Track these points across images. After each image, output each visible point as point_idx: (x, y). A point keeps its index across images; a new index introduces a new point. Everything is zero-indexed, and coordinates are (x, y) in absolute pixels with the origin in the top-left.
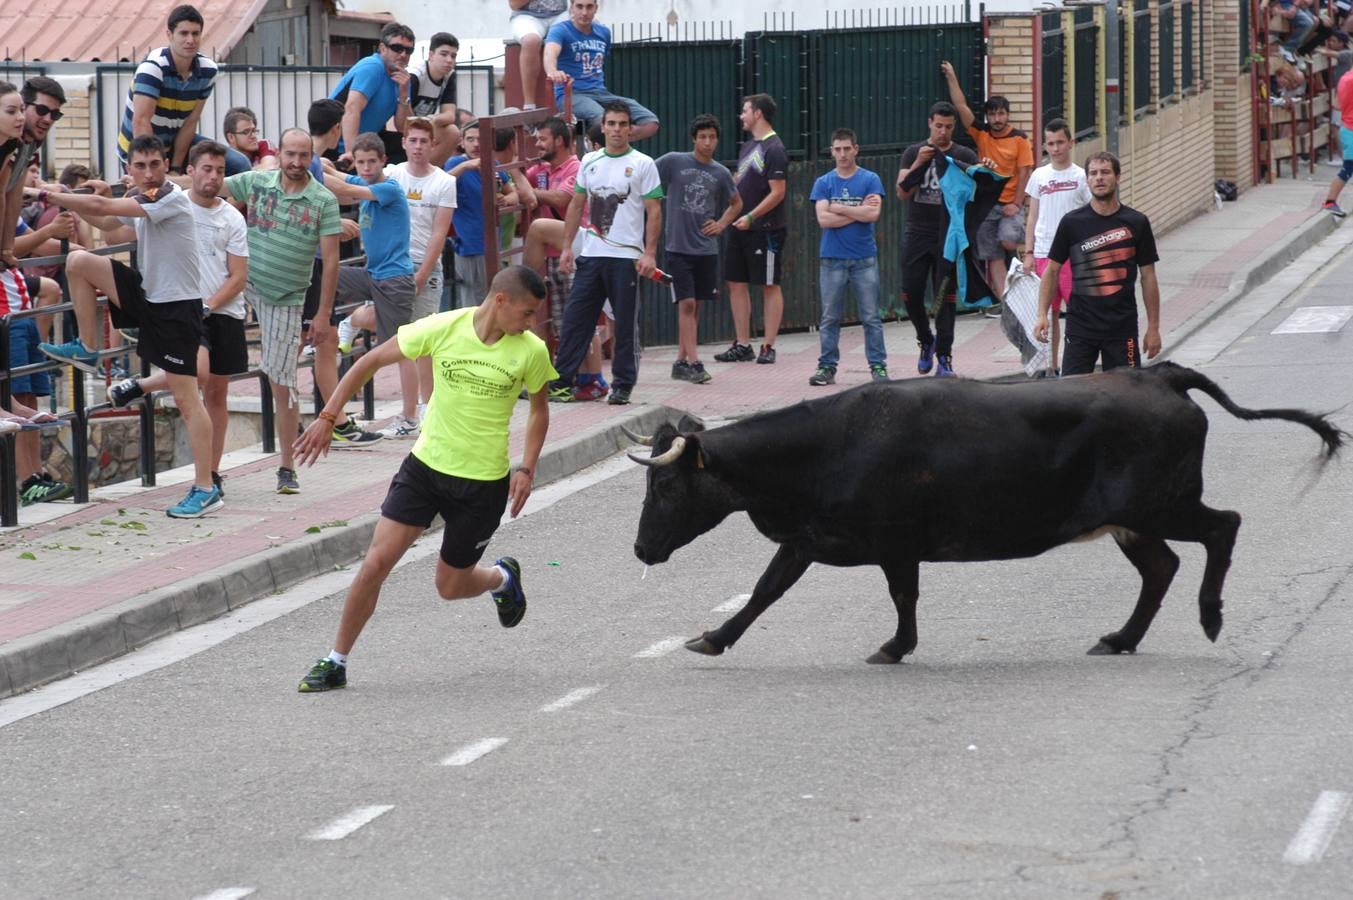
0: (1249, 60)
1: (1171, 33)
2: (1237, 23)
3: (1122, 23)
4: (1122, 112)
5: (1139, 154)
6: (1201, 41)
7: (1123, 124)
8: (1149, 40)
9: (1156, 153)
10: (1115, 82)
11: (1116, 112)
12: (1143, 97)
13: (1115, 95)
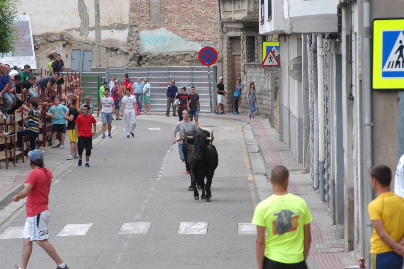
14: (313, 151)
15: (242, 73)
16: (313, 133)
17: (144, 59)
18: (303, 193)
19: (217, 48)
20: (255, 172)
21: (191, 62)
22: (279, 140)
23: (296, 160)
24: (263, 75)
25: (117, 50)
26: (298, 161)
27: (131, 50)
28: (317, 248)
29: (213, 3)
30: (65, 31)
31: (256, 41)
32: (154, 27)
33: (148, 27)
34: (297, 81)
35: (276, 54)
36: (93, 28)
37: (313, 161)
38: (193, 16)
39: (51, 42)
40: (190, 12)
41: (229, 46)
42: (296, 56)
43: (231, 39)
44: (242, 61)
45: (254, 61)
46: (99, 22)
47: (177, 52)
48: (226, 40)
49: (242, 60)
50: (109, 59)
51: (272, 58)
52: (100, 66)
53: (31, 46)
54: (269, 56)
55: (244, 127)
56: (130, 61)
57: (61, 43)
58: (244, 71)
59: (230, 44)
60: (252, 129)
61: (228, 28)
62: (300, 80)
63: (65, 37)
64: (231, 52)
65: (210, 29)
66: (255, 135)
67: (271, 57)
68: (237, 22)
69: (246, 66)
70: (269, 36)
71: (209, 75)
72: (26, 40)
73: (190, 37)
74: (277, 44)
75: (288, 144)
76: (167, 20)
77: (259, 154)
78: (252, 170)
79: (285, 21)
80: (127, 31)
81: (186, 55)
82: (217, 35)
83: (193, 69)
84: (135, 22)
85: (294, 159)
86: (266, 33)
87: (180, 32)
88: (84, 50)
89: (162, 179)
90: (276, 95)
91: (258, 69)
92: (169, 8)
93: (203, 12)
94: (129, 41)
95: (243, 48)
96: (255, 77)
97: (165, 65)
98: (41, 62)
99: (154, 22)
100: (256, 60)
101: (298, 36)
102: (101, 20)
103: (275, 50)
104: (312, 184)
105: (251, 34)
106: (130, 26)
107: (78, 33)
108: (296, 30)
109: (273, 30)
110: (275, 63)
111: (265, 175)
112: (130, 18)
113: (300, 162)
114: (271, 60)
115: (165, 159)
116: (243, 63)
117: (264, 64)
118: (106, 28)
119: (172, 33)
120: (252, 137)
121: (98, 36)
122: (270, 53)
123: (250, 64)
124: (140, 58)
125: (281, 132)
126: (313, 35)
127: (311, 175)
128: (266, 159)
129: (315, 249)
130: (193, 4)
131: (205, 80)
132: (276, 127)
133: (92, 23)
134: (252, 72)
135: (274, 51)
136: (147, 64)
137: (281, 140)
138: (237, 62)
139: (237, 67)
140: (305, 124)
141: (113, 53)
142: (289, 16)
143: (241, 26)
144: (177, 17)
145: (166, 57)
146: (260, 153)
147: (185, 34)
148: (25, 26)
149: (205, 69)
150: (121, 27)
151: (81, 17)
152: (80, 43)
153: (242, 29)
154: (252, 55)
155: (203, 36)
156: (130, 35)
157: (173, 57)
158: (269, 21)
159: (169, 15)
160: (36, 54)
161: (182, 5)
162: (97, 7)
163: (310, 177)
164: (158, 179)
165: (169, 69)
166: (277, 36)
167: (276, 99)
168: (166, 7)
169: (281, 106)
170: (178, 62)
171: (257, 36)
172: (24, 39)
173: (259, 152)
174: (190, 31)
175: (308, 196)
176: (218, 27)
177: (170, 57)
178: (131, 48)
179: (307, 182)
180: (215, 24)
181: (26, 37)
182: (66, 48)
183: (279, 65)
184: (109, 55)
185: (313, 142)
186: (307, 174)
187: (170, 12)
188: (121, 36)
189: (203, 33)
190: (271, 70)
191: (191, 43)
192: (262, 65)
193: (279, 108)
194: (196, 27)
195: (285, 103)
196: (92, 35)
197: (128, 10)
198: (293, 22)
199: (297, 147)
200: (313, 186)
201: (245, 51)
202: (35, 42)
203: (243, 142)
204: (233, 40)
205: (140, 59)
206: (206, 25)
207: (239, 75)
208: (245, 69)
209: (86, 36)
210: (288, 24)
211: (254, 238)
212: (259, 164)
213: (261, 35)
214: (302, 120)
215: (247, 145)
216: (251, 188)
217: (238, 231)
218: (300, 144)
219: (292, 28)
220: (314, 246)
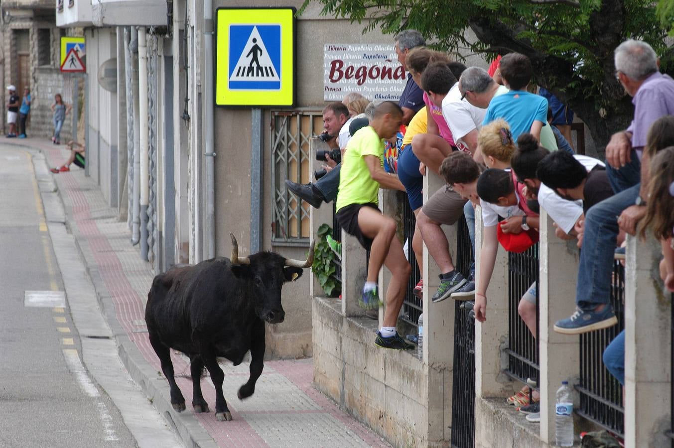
14: (132, 191)
15: (32, 81)
16: (132, 166)
18: (117, 249)
20: (49, 220)
22: (83, 175)
23: (107, 203)
24: (61, 83)
26: (111, 205)
28: (136, 326)
31: (52, 37)
34: (110, 92)
35: (80, 55)
37: (132, 204)
41: (13, 42)
42: (109, 57)
43: (16, 32)
44: (32, 63)
45: (49, 64)
48: (8, 34)
49: (31, 62)
51: (74, 61)
54: (70, 58)
55: (34, 156)
58: (34, 78)
59: (15, 39)
60: (46, 160)
61: (12, 17)
62: (114, 91)
64: (16, 51)
67: (72, 59)
68: (24, 8)
69: (37, 71)
70: (69, 30)
74: (82, 41)
75: (97, 180)
77: (55, 195)
78: (45, 217)
79: (94, 8)
85: (105, 201)
86: (66, 25)
90: (80, 111)
91: (55, 76)
95: (33, 45)
96: (50, 86)
100: (52, 63)
101: (111, 29)
103: (79, 49)
104: (130, 237)
105: (44, 26)
108: (109, 21)
109: (76, 20)
110: (79, 67)
111: (65, 224)
113: (114, 205)
114: (73, 62)
116: (33, 65)
117: (65, 68)
120: (46, 171)
122: (72, 53)
123: (43, 69)
126: (132, 28)
127: (129, 224)
128: (65, 202)
129: (133, 327)
134: (46, 80)
135: (77, 51)
137: (87, 175)
138: (24, 65)
139: (24, 72)
140: (121, 153)
142: (99, 1)
143: (29, 14)
146: (57, 193)
153: (31, 19)
154: (45, 56)
158: (70, 8)
163: (128, 227)
166: (81, 29)
167: (79, 117)
169: (87, 127)
171: (53, 29)
173: (56, 191)
175: (125, 253)
179: (123, 234)
183: (84, 71)
185: (132, 178)
186: (123, 224)
190: (73, 77)
192: (61, 70)
193: (84, 130)
195: (93, 123)
198: (105, 10)
199: (109, 185)
200: (132, 240)
201: (36, 49)
203: (33, 179)
204: (18, 32)
207: (28, 84)
208: (36, 75)
210: (99, 11)
211: (47, 312)
212: (56, 209)
213: (58, 27)
214: (117, 147)
215: (39, 181)
216: (45, 242)
217: (25, 301)
218: (114, 181)
219: (104, 17)
220: (132, 322)
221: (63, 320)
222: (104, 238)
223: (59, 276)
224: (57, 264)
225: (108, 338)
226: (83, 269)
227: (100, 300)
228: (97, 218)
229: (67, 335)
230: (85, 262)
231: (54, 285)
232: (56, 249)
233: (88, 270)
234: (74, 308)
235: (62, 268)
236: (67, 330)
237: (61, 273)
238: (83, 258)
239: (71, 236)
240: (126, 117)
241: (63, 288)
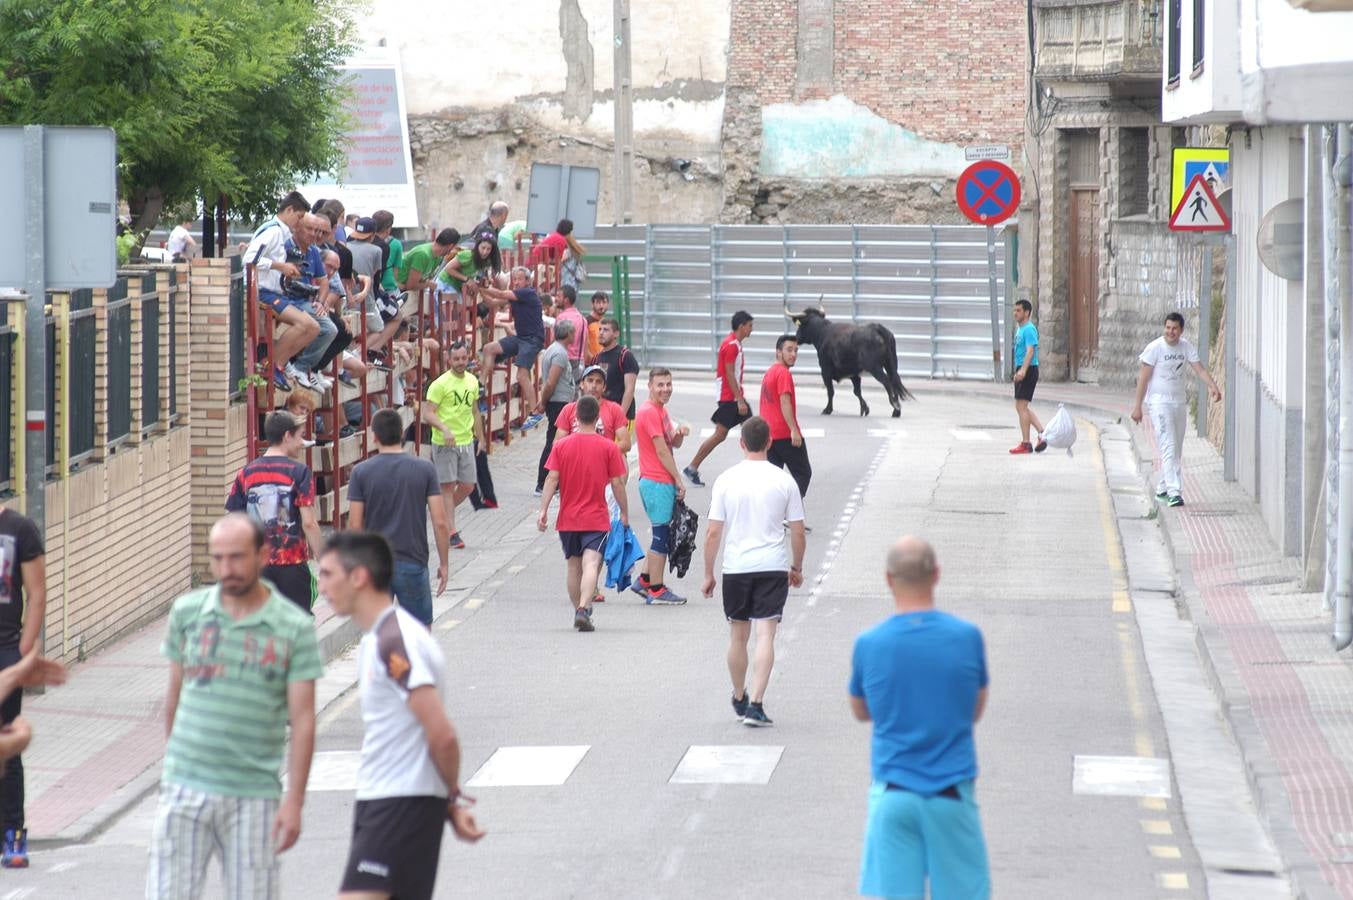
0: (244, 383)
1: (127, 344)
2: (226, 329)
3: (52, 329)
4: (51, 459)
5: (77, 521)
6: (173, 355)
7: (51, 477)
8: (93, 354)
9: (103, 521)
10: (40, 416)
11: (41, 461)
12: (83, 439)
13: (40, 436)
14: (1335, 516)
15: (1103, 251)
16: (1335, 457)
17: (775, 199)
18: (1298, 658)
19: (1020, 166)
20: (1135, 584)
21: (932, 210)
22: (1221, 477)
23: (1277, 548)
24: (1173, 258)
25: (685, 167)
26: (1286, 549)
27: (732, 167)
28: (1341, 847)
29: (1011, 16)
30: (513, 102)
31: (1152, 146)
32: (812, 94)
33: (792, 92)
34: (1285, 281)
35: (1219, 190)
36: (608, 95)
37: (1334, 551)
38: (941, 56)
39: (469, 137)
40: (931, 44)
41: (1061, 161)
42: (1284, 197)
43: (1069, 135)
44: (1104, 210)
45: (1144, 210)
46: (627, 73)
47: (886, 178)
48: (1050, 141)
49: (1102, 206)
50: (656, 197)
51: (1203, 204)
52: (627, 221)
53: (400, 149)
54: (1193, 197)
55: (1104, 431)
56: (729, 204)
57: (500, 143)
58: (1108, 245)
59: (1065, 152)
60: (1132, 440)
61: (1059, 100)
62: (1295, 279)
63: (512, 121)
64: (1067, 181)
65: (998, 101)
66: (1140, 461)
67: (1199, 201)
68: (1087, 79)
69: (1115, 228)
70: (1194, 129)
71: (992, 257)
72: (384, 131)
73: (929, 127)
74: (1222, 156)
75: (1252, 492)
76: (852, 72)
77: (1152, 524)
78: (1127, 578)
79: (1246, 80)
80: (718, 106)
81: (914, 187)
82: (1021, 122)
83: (936, 235)
84: (748, 75)
85: (1271, 542)
86: (1185, 118)
87: (896, 111)
88: (571, 168)
89: (826, 601)
90: (1215, 326)
91: (1157, 240)
92: (863, 30)
93: (977, 44)
94: (726, 139)
95: (1106, 165)
96: (1146, 265)
97: (843, 219)
98: (434, 203)
99: (810, 76)
100: (1151, 208)
101: (1292, 130)
102: (635, 69)
103: (1216, 175)
104: (1328, 630)
105: (1135, 122)
106: (730, 89)
107: (559, 108)
108: (1282, 112)
109: (1207, 108)
110: (1215, 220)
111: (1172, 594)
112: (731, 61)
113: (1292, 552)
114: (1199, 208)
115: (837, 534)
116: (1106, 216)
117: (1178, 222)
118: (650, 93)
119: (871, 114)
120: (1130, 466)
121: (623, 119)
122: (1198, 187)
123: (1129, 222)
124: (763, 196)
125: (1228, 452)
126: (1340, 127)
127: (1329, 599)
128: (1176, 543)
129: (1333, 850)
130: (942, 18)
131: (976, 271)
132: (1212, 434)
133: (604, 78)
134: (1136, 250)
135: (1212, 179)
136: (783, 214)
137: (1230, 477)
138: (1085, 214)
139: (1084, 231)
140: (1309, 426)
141: (673, 178)
142: (1258, 64)
143: (1102, 92)
144: (889, 59)
145: (849, 193)
146: (1156, 521)
147: (914, 118)
148: (383, 84)
149: (976, 236)
150: (699, 91)
151: (569, 57)
152: (563, 142)
153: (1104, 105)
154: (1136, 193)
155: (974, 127)
156: (728, 119)
157: (874, 194)
158: (1194, 78)
159: (863, 53)
160: (417, 177)
161: (907, 20)
162: (622, 25)
163: (1325, 605)
164: (811, 602)
165: (858, 234)
166: (1222, 129)
167: (1214, 340)
168: (852, 27)
169: (1231, 363)
170: (888, 212)
171: (1155, 128)
172: (377, 127)
173: (1152, 516)
174: (929, 108)
175: (1314, 668)
176: (1026, 94)
177: (862, 195)
178: (731, 161)
179: (1315, 622)
180: (1015, 85)
181: (386, 120)
182: (517, 158)
183: (1227, 227)
184: (659, 184)
185: (1335, 488)
186: (1314, 596)
187: (866, 42)
188: (701, 122)
189: (974, 116)
190: (1200, 243)
191: (932, 146)
192: (1171, 226)
193: (1223, 369)
194: (952, 94)
195: (1246, 353)
196: (603, 119)
197: (726, 34)
198: (1274, 85)
199: (1282, 503)
200: (1334, 637)
201: (1114, 176)
202: (415, 136)
203: (1100, 484)
204: (1072, 137)
205: (762, 198)
206: (986, 87)
207: (1093, 260)
208: (1114, 237)
209: (585, 120)
210: (1255, 90)
211: (1128, 806)
212: (1153, 560)
213: (1167, 124)
214: (1301, 411)
215: (1114, 492)
216: (1124, 637)
217: (1074, 781)
218: (1292, 493)
219: (1269, 103)
220: (1331, 837)
221: (1164, 828)
222: (1268, 631)
223: (1156, 721)
224: (1153, 692)
225: (1270, 874)
226: (1213, 705)
227: (1254, 781)
228: (1250, 583)
229: (1171, 866)
230: (1218, 688)
231: (1143, 742)
232: (1151, 656)
233: (1226, 706)
234: (1192, 799)
235: (1164, 702)
236: (1173, 852)
237: (1161, 713)
238: (1215, 681)
239: (1187, 624)
240: (1322, 341)
241: (1165, 751)
